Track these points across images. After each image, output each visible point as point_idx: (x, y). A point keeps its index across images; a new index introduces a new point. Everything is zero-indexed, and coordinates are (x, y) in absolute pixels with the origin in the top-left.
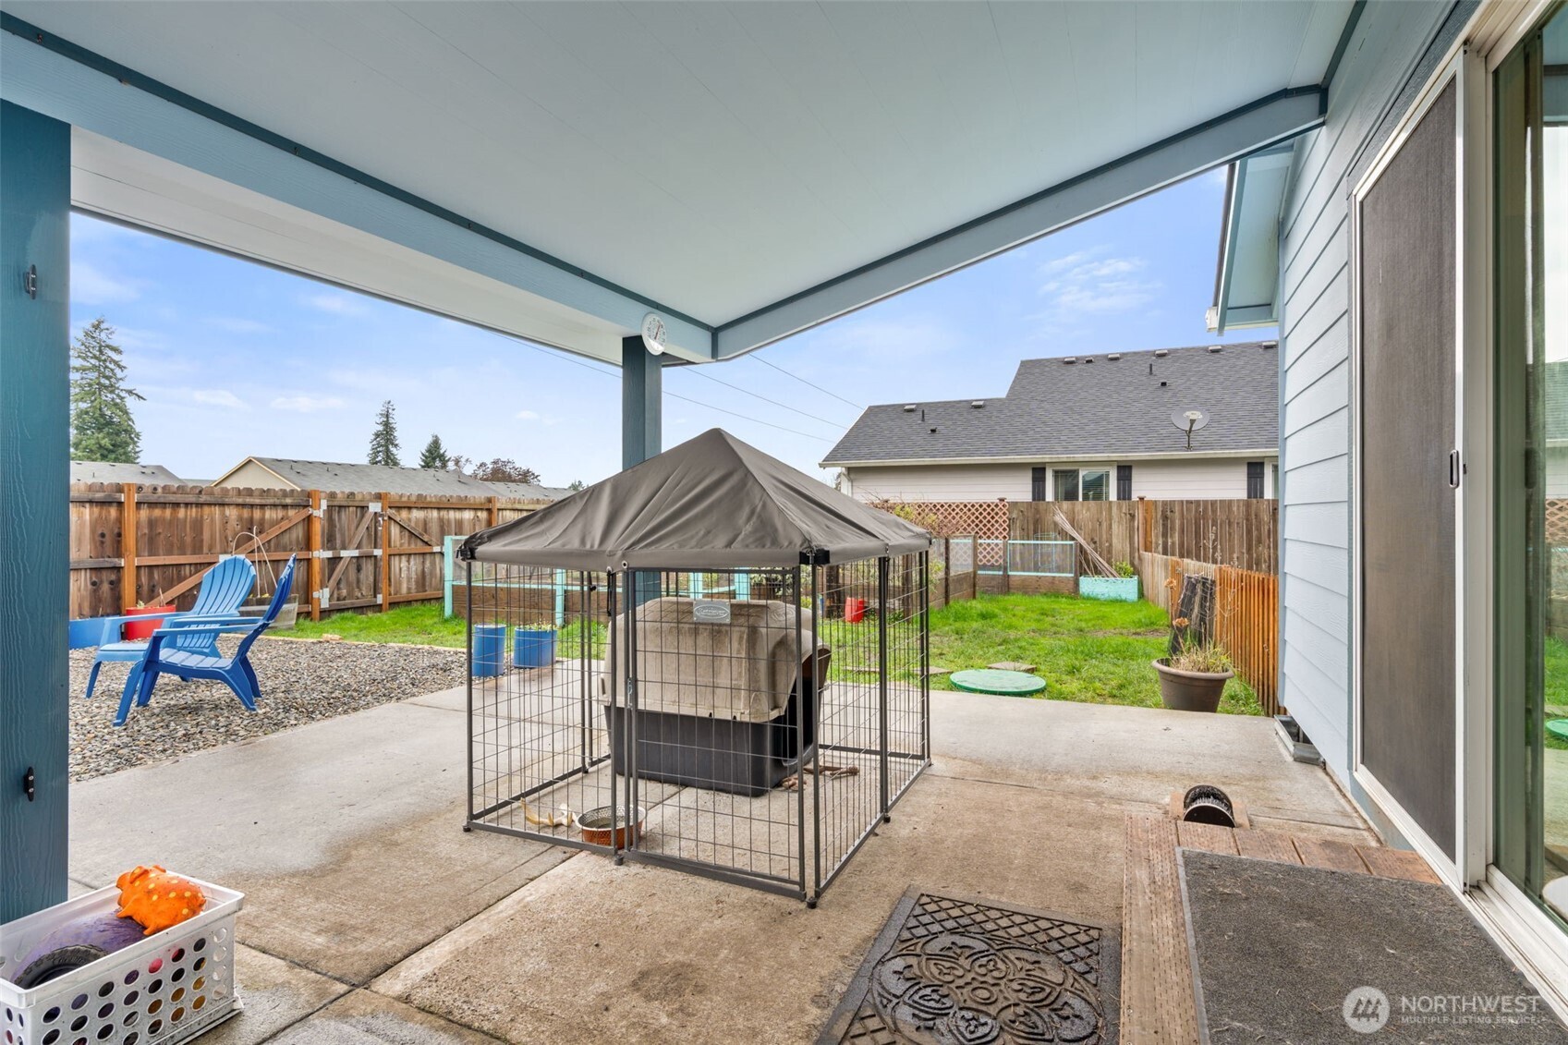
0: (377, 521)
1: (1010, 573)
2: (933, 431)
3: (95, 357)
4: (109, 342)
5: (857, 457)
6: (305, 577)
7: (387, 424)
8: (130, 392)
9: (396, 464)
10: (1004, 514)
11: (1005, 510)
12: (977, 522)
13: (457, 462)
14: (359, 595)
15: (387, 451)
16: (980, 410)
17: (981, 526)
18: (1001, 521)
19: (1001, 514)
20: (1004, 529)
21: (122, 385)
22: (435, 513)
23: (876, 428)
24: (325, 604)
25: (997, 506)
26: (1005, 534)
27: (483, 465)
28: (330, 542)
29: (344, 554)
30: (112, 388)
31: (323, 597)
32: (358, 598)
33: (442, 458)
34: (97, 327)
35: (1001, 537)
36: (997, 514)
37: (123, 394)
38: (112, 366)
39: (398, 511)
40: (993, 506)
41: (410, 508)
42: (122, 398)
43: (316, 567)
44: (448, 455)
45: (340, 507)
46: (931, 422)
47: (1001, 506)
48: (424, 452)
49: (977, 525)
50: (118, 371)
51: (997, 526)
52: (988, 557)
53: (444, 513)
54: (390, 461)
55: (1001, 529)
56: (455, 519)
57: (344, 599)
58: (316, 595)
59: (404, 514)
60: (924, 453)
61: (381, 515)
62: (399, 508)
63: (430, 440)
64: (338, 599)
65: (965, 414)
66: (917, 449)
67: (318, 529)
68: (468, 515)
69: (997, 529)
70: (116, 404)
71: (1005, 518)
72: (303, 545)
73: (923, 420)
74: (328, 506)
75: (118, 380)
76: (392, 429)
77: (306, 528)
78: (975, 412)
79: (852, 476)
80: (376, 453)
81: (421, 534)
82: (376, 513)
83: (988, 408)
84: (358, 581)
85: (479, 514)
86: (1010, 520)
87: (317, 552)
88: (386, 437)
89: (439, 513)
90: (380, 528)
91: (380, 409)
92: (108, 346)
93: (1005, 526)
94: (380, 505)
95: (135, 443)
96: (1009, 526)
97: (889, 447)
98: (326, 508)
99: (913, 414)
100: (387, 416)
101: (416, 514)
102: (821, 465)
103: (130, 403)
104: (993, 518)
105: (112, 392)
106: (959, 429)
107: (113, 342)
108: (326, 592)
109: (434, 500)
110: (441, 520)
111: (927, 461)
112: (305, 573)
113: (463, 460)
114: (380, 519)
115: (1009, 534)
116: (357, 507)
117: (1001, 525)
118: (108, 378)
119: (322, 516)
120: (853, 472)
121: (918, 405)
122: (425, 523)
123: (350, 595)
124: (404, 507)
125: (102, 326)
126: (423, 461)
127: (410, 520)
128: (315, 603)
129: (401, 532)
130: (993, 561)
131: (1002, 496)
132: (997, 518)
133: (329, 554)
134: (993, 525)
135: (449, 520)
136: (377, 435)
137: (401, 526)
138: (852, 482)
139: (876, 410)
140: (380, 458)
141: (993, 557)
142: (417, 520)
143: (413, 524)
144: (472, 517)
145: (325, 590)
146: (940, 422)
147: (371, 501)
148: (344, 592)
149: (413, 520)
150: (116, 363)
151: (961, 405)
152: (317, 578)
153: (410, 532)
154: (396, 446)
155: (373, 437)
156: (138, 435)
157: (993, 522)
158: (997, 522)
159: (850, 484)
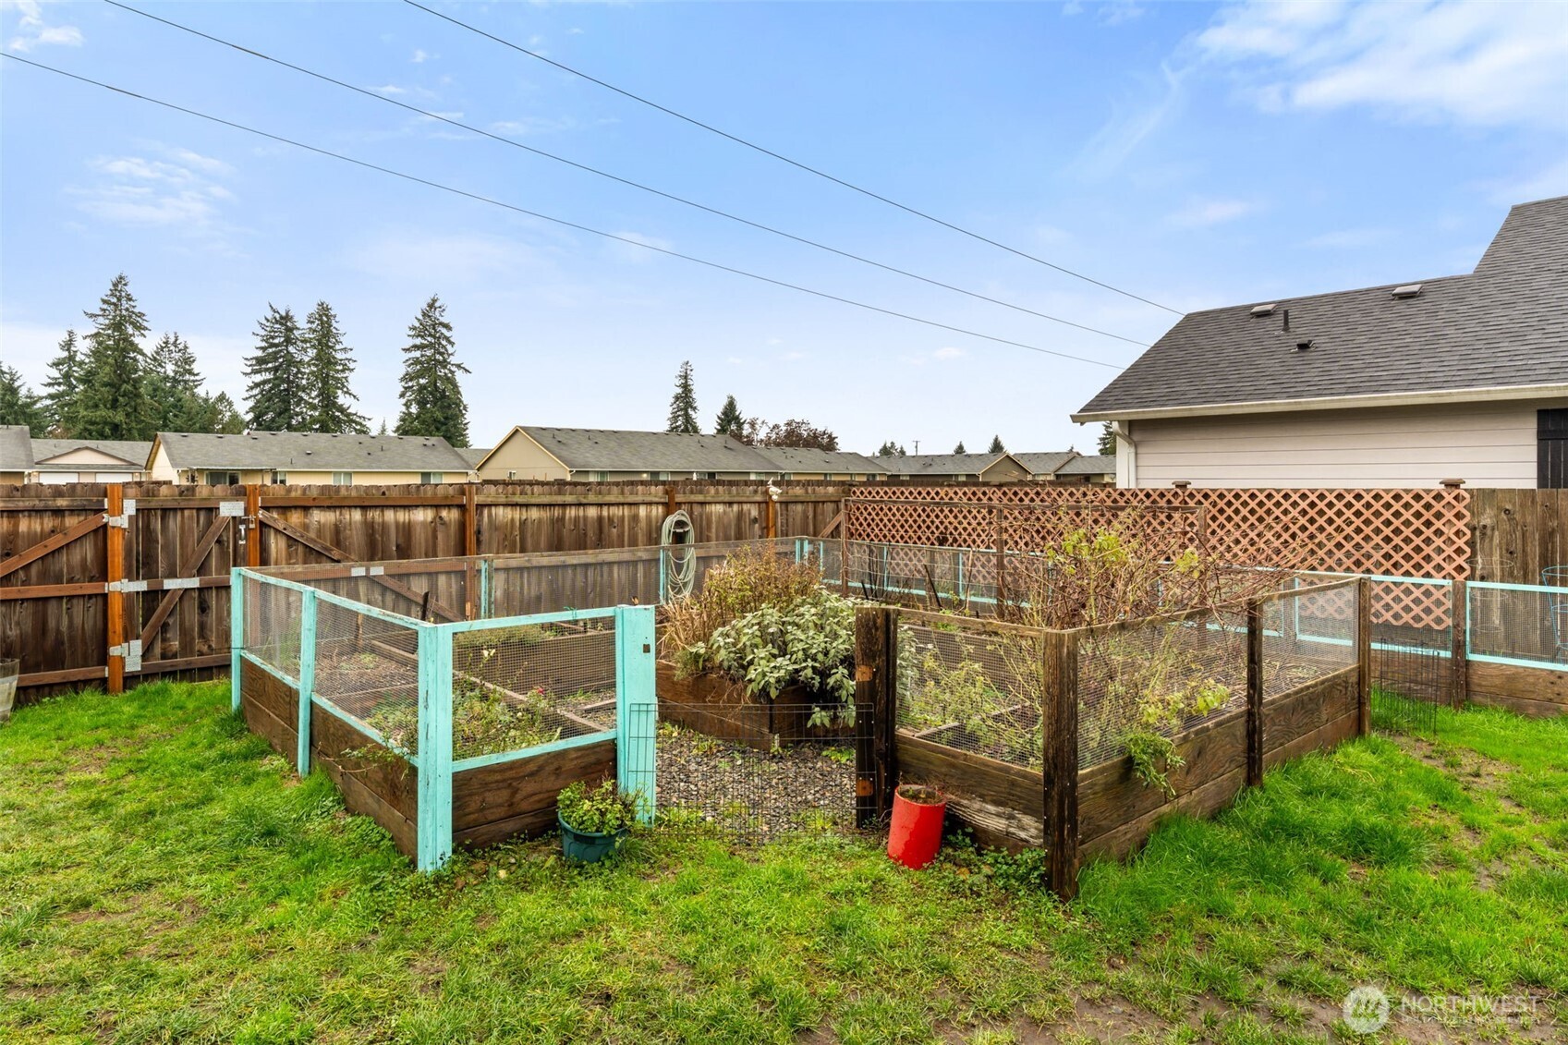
0: (237, 532)
1: (1472, 657)
2: (1303, 347)
3: (430, 335)
4: (442, 320)
5: (1143, 403)
6: (100, 623)
7: (686, 388)
8: (459, 366)
9: (696, 430)
10: (1459, 516)
11: (1460, 507)
12: (1387, 531)
13: (753, 425)
14: (205, 649)
15: (688, 419)
16: (1411, 301)
17: (1397, 540)
18: (1449, 532)
19: (1449, 515)
20: (1459, 551)
21: (453, 360)
22: (357, 515)
23: (1192, 349)
24: (134, 664)
25: (1438, 497)
26: (1460, 561)
27: (776, 426)
28: (143, 564)
29: (169, 584)
30: (444, 364)
31: (130, 654)
32: (201, 654)
33: (737, 419)
34: (431, 306)
35: (1449, 568)
36: (1439, 515)
37: (454, 369)
38: (444, 343)
39: (284, 514)
40: (1428, 498)
41: (306, 509)
42: (452, 372)
43: (116, 608)
44: (743, 417)
45: (165, 511)
46: (1300, 331)
47: (1449, 498)
48: (720, 414)
49: (1387, 540)
50: (449, 347)
51: (1438, 542)
52: (1417, 610)
53: (374, 515)
54: (690, 427)
55: (1449, 551)
56: (397, 523)
57: (175, 656)
58: (115, 651)
59: (295, 518)
60: (1277, 388)
61: (243, 522)
62: (284, 509)
63: (725, 402)
64: (164, 657)
65: (1377, 312)
66: (1264, 382)
67: (117, 546)
68: (422, 516)
69: (1439, 550)
70: (448, 379)
71: (1460, 525)
72: (94, 572)
73: (1286, 328)
74: (137, 510)
75: (449, 355)
76: (690, 391)
77: (100, 544)
78: (1402, 307)
79: (1136, 437)
80: (675, 418)
81: (326, 549)
82: (234, 518)
83: (1429, 298)
84: (202, 627)
85: (444, 513)
86: (1473, 529)
87: (117, 583)
88: (685, 400)
89: (364, 515)
90: (241, 542)
91: (678, 371)
92: (441, 324)
93: (1460, 543)
94: (241, 504)
95: (463, 415)
96: (1471, 544)
97: (1209, 380)
98: (134, 513)
99: (1267, 321)
100: (686, 377)
101: (318, 516)
102: (1075, 419)
103: (459, 376)
104: (1428, 524)
105: (445, 367)
106: (1362, 339)
107: (445, 320)
108: (137, 646)
109: (354, 494)
110: (370, 528)
111: (1281, 404)
112: (99, 616)
113: (759, 422)
114: (242, 527)
115: (1471, 561)
116: (199, 510)
117: (1450, 541)
118: (441, 354)
119: (126, 525)
120: (1140, 430)
121: (1280, 303)
122: (337, 530)
123: (187, 648)
124: (296, 507)
125: (437, 305)
126: (719, 424)
127: (306, 527)
128: (118, 665)
129: (289, 546)
130: (1428, 620)
131: (1453, 475)
132: (1438, 524)
133: (142, 586)
134: (1428, 541)
135: (384, 525)
136: (677, 398)
137: (289, 537)
138: (1136, 447)
139: (1200, 318)
140: (679, 423)
141: (1428, 611)
142: (321, 529)
143: (312, 535)
144: (429, 519)
145: (133, 643)
146: (1322, 329)
147: (224, 499)
148: (176, 644)
149: (314, 526)
150: (447, 339)
151: (1372, 295)
152: (117, 623)
153: (306, 546)
154: (694, 409)
155: (673, 400)
156: (465, 408)
157: (1428, 533)
158: (1439, 533)
159: (1133, 450)
